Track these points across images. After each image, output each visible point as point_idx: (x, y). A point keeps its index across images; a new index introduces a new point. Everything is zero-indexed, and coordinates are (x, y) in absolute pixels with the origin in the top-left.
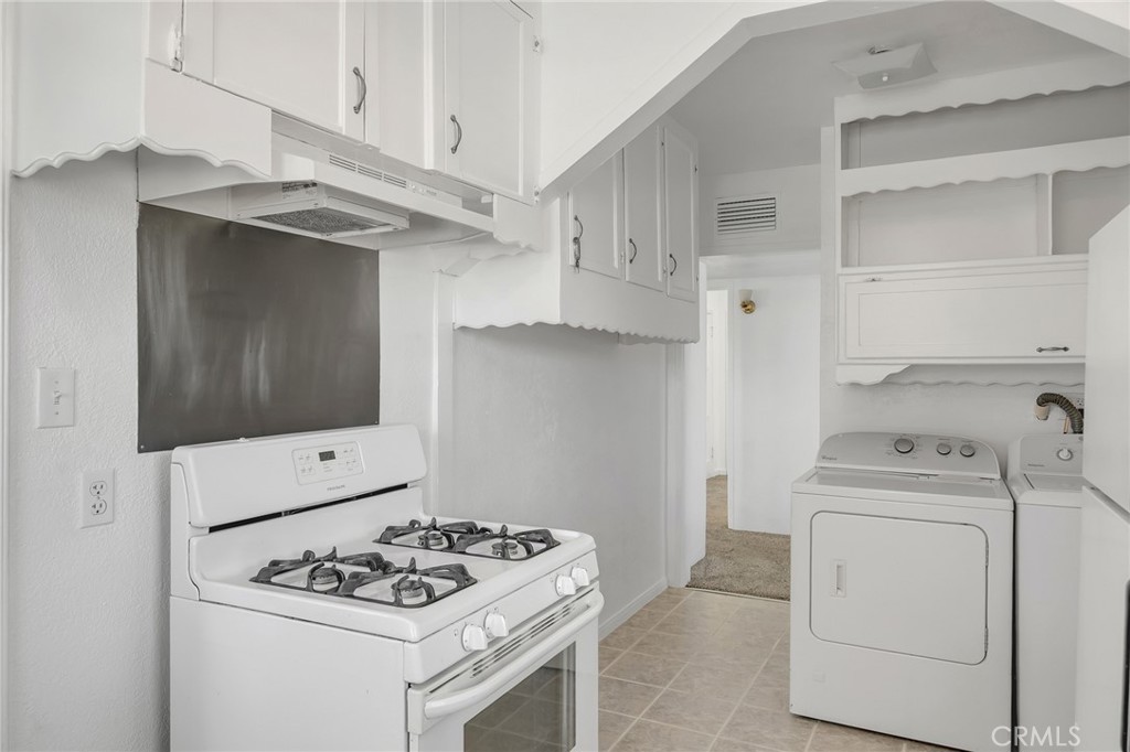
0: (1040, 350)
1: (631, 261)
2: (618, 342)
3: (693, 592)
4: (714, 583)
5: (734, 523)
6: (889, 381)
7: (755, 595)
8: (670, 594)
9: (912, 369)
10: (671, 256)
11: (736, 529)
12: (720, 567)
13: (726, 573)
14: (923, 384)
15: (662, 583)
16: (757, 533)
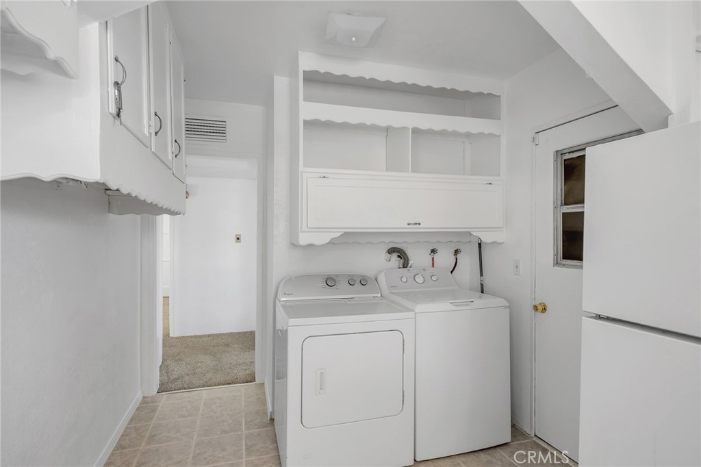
0: (409, 224)
1: (156, 134)
2: (109, 212)
3: (164, 396)
4: (178, 384)
5: (173, 333)
6: (332, 243)
7: (211, 386)
8: (145, 401)
9: (345, 234)
10: (176, 141)
11: (175, 336)
12: (177, 370)
13: (183, 374)
14: (348, 243)
15: (139, 396)
16: (191, 337)
